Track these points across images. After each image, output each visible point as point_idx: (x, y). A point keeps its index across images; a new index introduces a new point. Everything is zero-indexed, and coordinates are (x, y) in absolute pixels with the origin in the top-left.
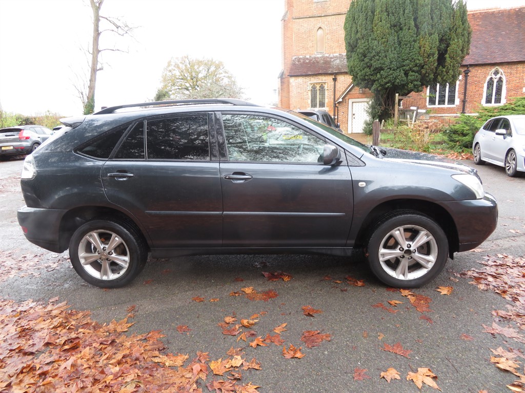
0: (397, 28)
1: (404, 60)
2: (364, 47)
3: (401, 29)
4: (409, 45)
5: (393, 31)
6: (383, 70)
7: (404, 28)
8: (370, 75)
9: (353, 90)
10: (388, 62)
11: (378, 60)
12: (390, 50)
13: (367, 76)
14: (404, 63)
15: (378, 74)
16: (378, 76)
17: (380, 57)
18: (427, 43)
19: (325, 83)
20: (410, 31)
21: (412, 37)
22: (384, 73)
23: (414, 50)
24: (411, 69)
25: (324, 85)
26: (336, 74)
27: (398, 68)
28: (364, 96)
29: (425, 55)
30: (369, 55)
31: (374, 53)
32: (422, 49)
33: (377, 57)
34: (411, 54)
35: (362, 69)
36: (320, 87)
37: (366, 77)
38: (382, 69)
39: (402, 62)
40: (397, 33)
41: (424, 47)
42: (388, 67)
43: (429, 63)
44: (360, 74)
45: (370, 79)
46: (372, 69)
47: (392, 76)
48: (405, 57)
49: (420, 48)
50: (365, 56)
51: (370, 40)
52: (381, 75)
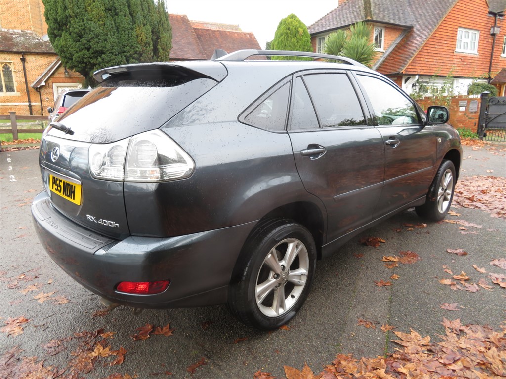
0: (113, 13)
1: (124, 46)
2: (79, 26)
3: (116, 14)
4: (127, 31)
5: (109, 15)
6: (104, 53)
7: (120, 14)
8: (89, 57)
9: (56, 74)
10: (108, 46)
11: (98, 43)
12: (109, 33)
13: (86, 58)
14: (125, 49)
15: (99, 57)
16: (100, 59)
17: (99, 39)
18: (143, 33)
19: (10, 63)
20: (126, 18)
21: (130, 24)
22: (106, 57)
23: (133, 37)
24: (131, 56)
25: (9, 65)
26: (24, 54)
27: (119, 53)
28: (71, 80)
29: (143, 44)
30: (86, 35)
31: (92, 35)
32: (140, 38)
33: (97, 40)
34: (131, 41)
35: (78, 50)
36: (4, 67)
37: (85, 60)
38: (102, 52)
39: (122, 48)
40: (113, 17)
41: (141, 36)
42: (110, 51)
43: (147, 52)
44: (76, 55)
45: (90, 62)
46: (91, 51)
47: (114, 61)
48: (125, 43)
49: (137, 37)
50: (81, 37)
51: (85, 20)
52: (103, 59)
